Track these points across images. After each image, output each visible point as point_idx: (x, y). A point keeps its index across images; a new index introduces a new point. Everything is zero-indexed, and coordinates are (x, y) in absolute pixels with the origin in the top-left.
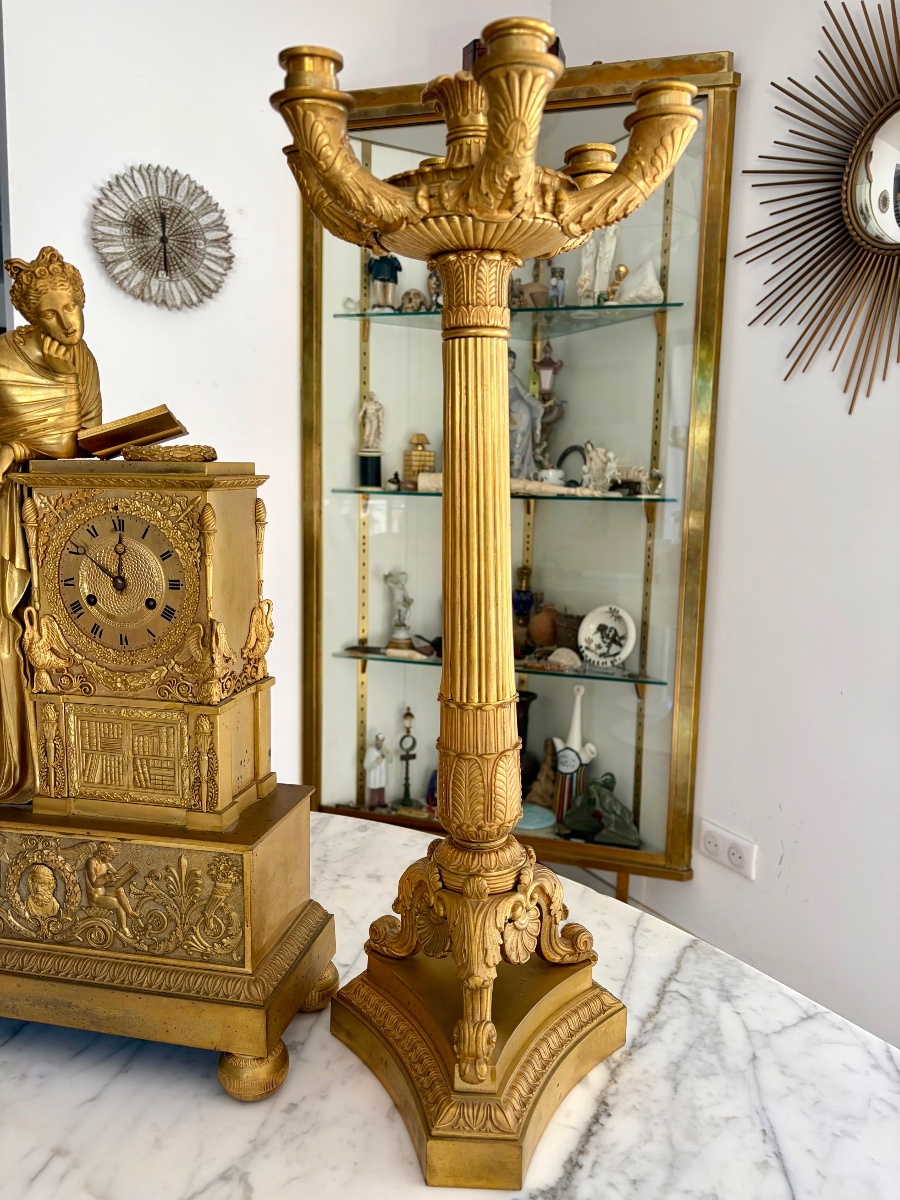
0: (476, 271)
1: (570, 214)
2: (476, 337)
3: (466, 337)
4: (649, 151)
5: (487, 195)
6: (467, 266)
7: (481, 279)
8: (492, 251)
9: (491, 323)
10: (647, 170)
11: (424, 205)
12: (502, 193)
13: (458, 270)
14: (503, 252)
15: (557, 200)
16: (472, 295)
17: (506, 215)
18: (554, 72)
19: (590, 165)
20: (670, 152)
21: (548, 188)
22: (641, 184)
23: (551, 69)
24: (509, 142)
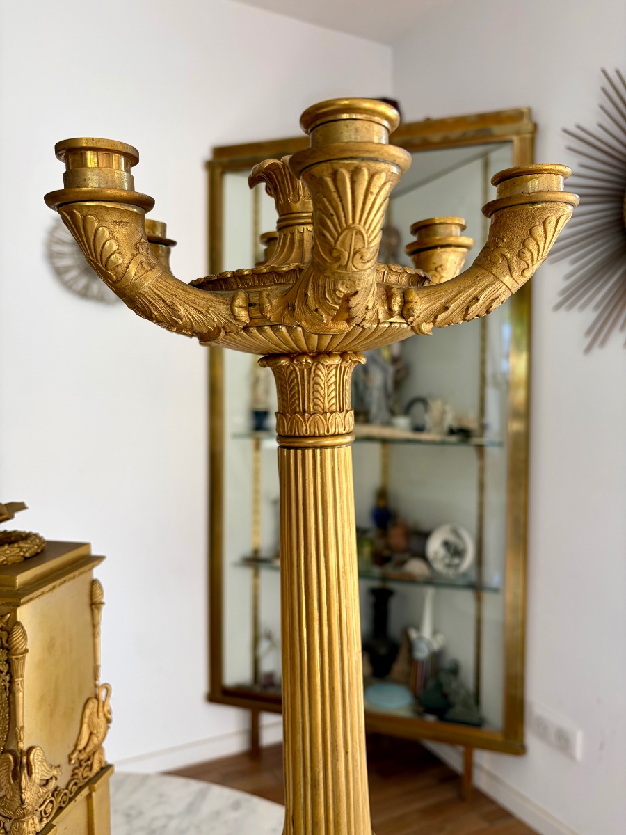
0: (312, 375)
1: (421, 316)
2: (314, 448)
3: (304, 448)
4: (517, 242)
5: (316, 310)
6: (302, 371)
7: (319, 384)
8: (329, 354)
9: (332, 431)
10: (515, 264)
11: (243, 315)
12: (335, 309)
13: (291, 373)
14: (343, 355)
15: (405, 302)
16: (309, 403)
17: (343, 326)
18: (398, 166)
19: (439, 240)
20: (541, 245)
21: (395, 290)
22: (507, 279)
23: (394, 163)
24: (341, 253)
